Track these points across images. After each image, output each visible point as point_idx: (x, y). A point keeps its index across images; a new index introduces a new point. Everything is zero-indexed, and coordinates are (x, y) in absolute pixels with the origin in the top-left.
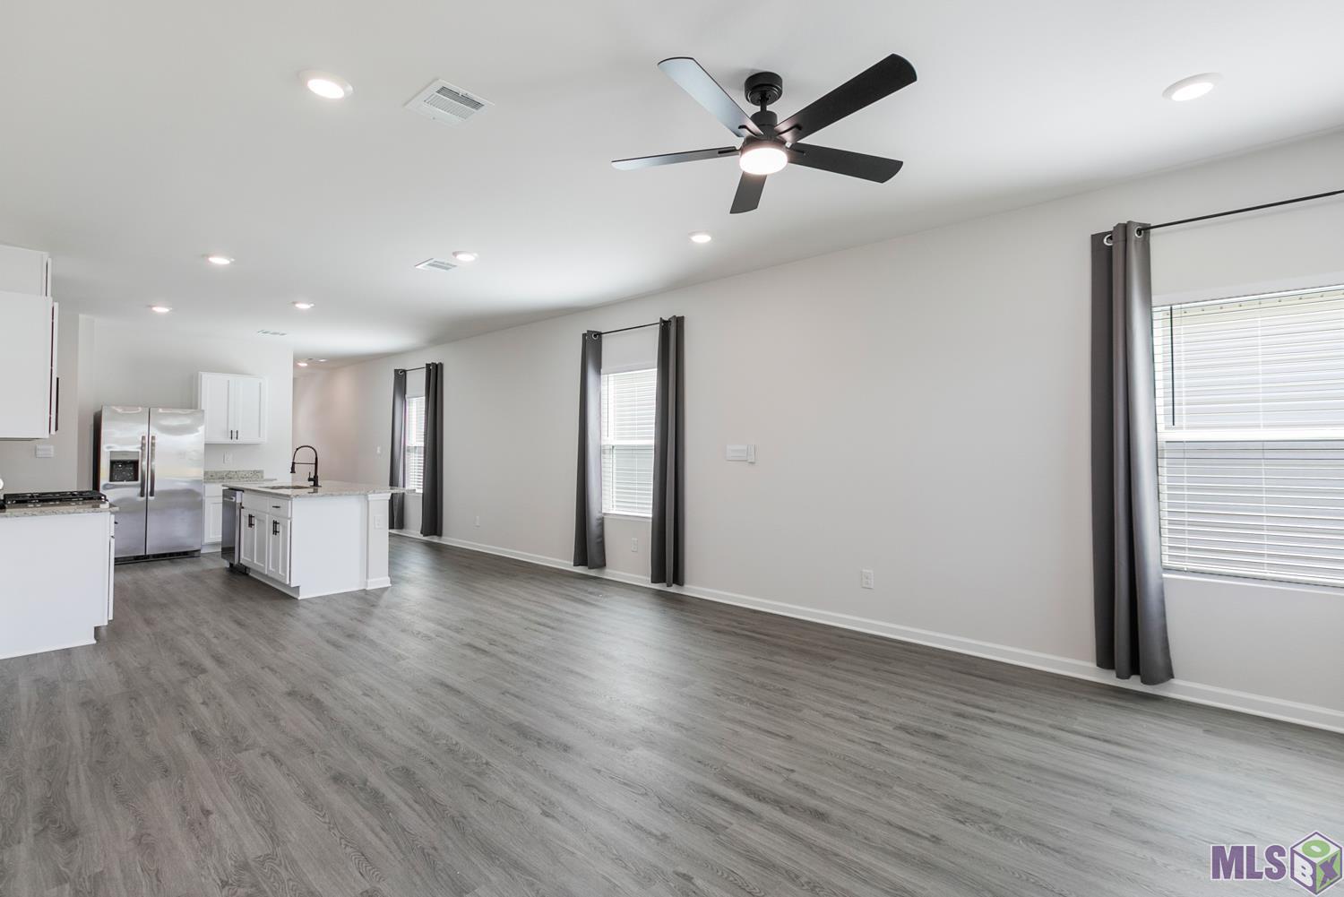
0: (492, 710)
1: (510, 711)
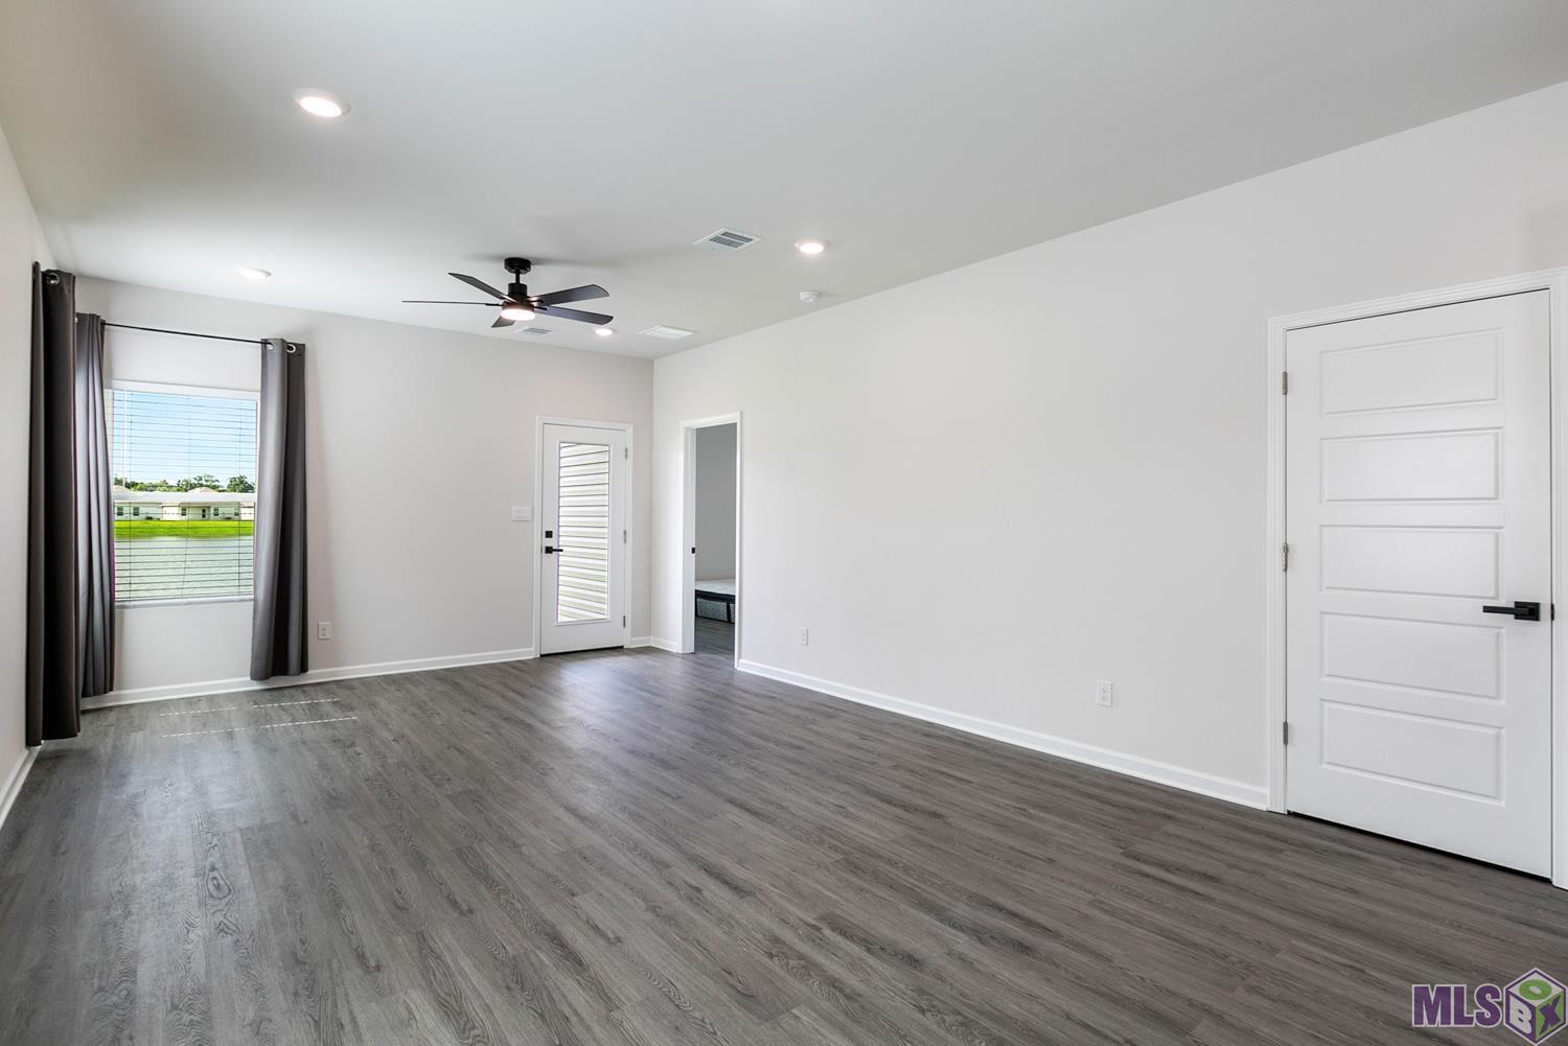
0: (692, 782)
1: (674, 780)
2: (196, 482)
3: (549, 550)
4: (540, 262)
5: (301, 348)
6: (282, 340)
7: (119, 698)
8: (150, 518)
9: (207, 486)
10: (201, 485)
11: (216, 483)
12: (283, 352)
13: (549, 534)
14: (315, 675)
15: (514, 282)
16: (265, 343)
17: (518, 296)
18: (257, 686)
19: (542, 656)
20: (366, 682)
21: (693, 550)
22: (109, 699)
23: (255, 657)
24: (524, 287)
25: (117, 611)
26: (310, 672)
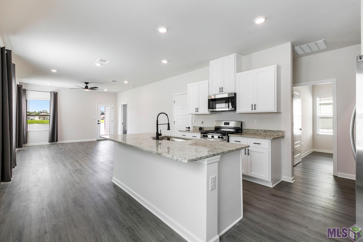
2: (43, 112)
3: (99, 123)
4: (90, 83)
5: (57, 93)
6: (54, 92)
7: (28, 145)
8: (32, 120)
9: (45, 112)
10: (44, 112)
11: (47, 112)
12: (54, 93)
13: (99, 121)
14: (59, 142)
15: (86, 85)
16: (51, 92)
17: (87, 87)
18: (49, 144)
19: (97, 140)
20: (67, 143)
21: (123, 124)
22: (27, 145)
23: (49, 139)
24: (88, 86)
25: (28, 132)
26: (58, 142)
